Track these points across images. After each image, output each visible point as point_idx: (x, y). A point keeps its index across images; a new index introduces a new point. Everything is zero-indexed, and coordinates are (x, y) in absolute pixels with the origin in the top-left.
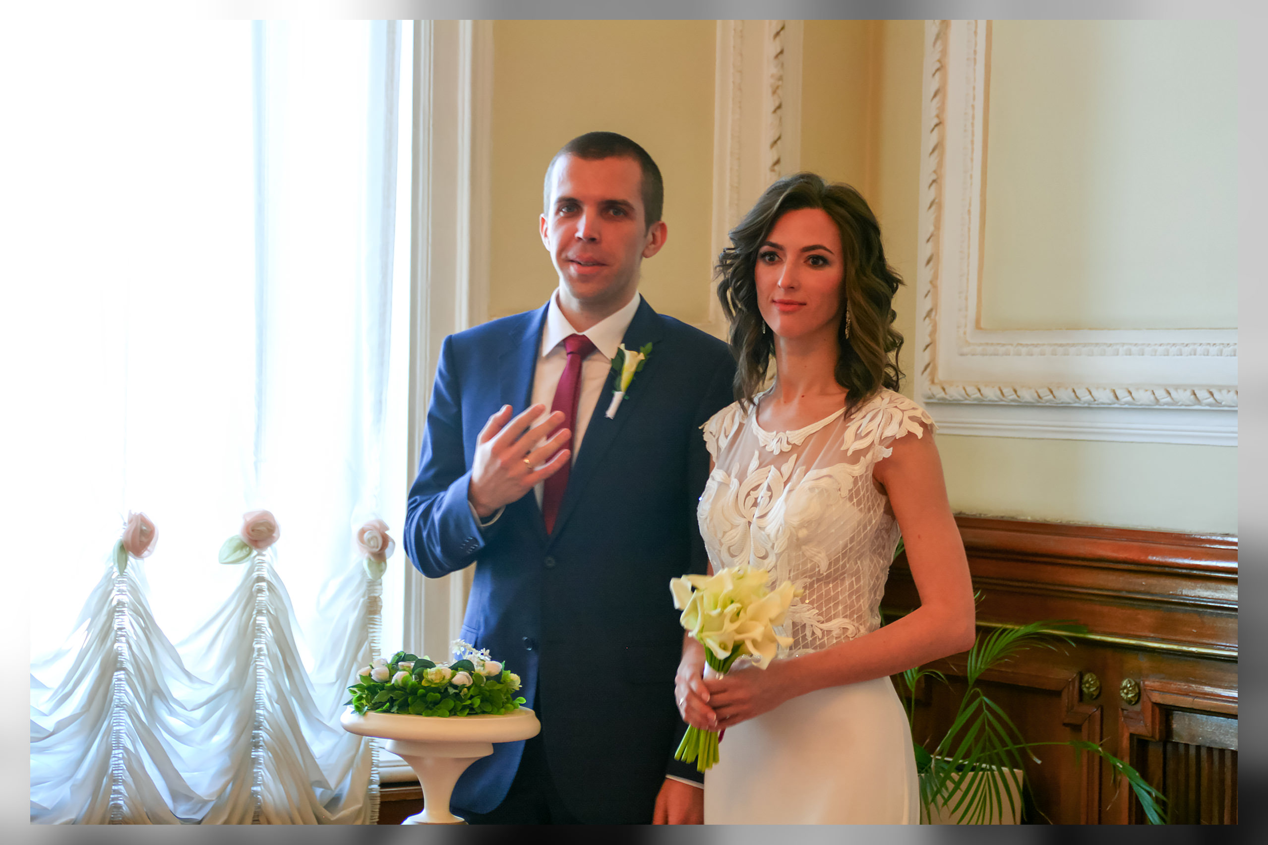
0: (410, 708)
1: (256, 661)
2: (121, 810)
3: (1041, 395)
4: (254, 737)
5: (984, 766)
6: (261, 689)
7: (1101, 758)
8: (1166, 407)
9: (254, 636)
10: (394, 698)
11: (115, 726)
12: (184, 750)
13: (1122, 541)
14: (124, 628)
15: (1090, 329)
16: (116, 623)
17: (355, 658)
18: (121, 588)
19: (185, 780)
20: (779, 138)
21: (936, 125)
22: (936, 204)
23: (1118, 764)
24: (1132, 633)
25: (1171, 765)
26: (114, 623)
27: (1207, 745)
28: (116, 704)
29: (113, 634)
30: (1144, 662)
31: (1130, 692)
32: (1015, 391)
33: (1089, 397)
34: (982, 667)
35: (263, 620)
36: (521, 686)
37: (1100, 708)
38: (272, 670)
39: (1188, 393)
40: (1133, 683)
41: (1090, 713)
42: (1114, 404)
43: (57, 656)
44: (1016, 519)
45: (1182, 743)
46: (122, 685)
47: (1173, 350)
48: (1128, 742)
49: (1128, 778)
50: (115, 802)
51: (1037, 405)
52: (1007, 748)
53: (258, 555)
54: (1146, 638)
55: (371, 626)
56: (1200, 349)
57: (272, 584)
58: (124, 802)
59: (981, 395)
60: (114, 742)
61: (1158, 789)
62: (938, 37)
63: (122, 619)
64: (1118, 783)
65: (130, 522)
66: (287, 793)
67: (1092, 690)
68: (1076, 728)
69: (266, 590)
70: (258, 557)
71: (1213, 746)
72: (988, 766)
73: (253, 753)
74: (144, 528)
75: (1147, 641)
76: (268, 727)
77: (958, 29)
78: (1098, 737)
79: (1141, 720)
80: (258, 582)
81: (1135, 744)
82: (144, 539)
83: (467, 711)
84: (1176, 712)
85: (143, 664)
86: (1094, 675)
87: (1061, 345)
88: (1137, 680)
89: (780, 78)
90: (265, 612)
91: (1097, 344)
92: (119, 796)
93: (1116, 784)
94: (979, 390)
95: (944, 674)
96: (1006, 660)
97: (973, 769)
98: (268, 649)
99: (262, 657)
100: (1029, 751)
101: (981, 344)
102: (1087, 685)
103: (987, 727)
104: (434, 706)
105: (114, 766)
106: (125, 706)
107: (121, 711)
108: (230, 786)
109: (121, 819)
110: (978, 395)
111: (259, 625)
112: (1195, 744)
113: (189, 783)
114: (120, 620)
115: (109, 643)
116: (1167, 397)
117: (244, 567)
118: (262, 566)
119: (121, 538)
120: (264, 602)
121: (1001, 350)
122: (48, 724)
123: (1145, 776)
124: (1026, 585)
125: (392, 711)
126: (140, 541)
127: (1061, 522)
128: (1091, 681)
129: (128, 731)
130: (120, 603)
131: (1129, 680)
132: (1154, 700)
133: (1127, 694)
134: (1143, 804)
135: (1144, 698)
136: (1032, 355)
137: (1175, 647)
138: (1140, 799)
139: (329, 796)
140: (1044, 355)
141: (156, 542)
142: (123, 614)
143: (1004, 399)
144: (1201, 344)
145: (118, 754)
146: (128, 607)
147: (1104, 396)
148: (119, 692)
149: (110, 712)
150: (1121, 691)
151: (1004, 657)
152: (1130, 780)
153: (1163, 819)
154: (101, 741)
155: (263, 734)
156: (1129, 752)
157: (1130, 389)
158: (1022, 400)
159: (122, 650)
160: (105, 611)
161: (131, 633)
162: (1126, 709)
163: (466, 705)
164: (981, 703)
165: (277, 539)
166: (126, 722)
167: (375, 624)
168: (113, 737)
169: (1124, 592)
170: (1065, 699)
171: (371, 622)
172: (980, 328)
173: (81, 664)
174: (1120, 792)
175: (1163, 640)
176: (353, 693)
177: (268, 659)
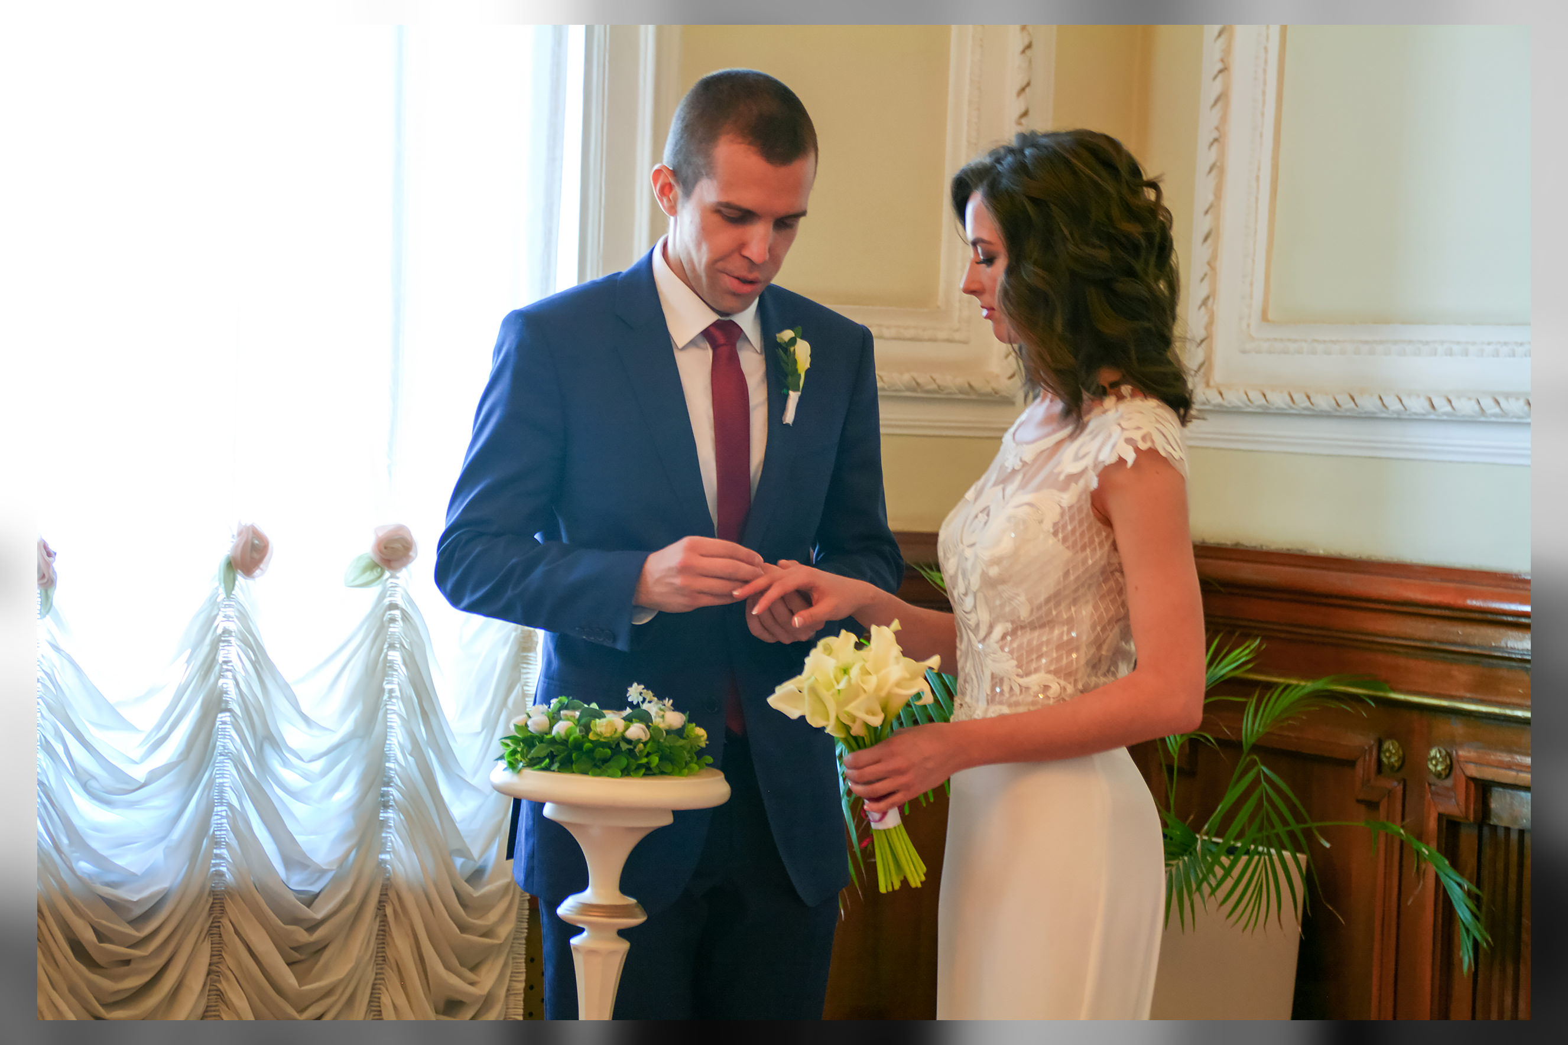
0: (574, 766)
1: (386, 705)
2: (223, 878)
3: (1340, 403)
4: (383, 796)
5: (1260, 849)
6: (392, 738)
7: (1402, 842)
8: (1493, 419)
9: (385, 674)
10: (555, 754)
11: (218, 778)
12: (298, 808)
13: (1434, 580)
14: (231, 661)
15: (1403, 323)
16: (221, 656)
17: (504, 703)
18: (227, 613)
19: (300, 843)
20: (1028, 84)
21: (1221, 71)
22: (1217, 168)
23: (1424, 850)
24: (1442, 692)
25: (1488, 852)
26: (219, 655)
28: (219, 751)
29: (217, 668)
30: (1458, 728)
31: (1440, 764)
32: (1309, 398)
33: (1398, 406)
34: (1261, 730)
35: (395, 656)
36: (707, 742)
37: (1402, 783)
38: (405, 717)
39: (1522, 402)
40: (1444, 753)
41: (1389, 789)
42: (1429, 413)
43: (149, 694)
44: (1305, 552)
45: (1501, 826)
46: (227, 730)
47: (1505, 350)
48: (1436, 823)
49: (1435, 867)
50: (217, 869)
51: (1335, 415)
52: (1289, 828)
53: (392, 577)
54: (1462, 699)
55: (525, 666)
57: (407, 614)
58: (228, 869)
59: (1267, 401)
60: (217, 797)
61: (1470, 880)
63: (228, 650)
64: (1422, 874)
65: (240, 534)
66: (421, 863)
67: (1393, 760)
68: (1372, 806)
69: (399, 619)
70: (391, 580)
72: (1265, 850)
73: (381, 815)
74: (256, 542)
75: (1462, 703)
76: (400, 784)
78: (1399, 817)
79: (1452, 798)
80: (390, 610)
81: (1444, 827)
82: (256, 556)
83: (643, 771)
84: (1496, 789)
85: (254, 706)
86: (1396, 742)
87: (1366, 342)
88: (1449, 751)
90: (398, 646)
91: (1410, 342)
93: (1420, 873)
94: (1264, 396)
95: (1215, 739)
96: (1290, 722)
97: (1247, 852)
98: (401, 691)
99: (394, 700)
100: (1316, 833)
101: (1268, 340)
102: (1387, 755)
103: (1265, 803)
104: (603, 764)
105: (216, 826)
106: (230, 754)
107: (225, 761)
108: (353, 853)
109: (223, 889)
110: (1264, 401)
111: (391, 661)
112: (1517, 827)
113: (304, 849)
114: (226, 652)
115: (212, 679)
116: (1495, 407)
117: (375, 590)
118: (395, 591)
119: (229, 553)
120: (397, 634)
121: (1293, 346)
122: (139, 773)
123: (1455, 864)
124: (1315, 632)
125: (553, 768)
127: (1360, 557)
128: (1393, 749)
129: (233, 784)
130: (226, 631)
131: (1439, 750)
132: (1468, 775)
133: (1436, 766)
134: (1451, 897)
135: (1457, 770)
136: (1330, 353)
137: (1496, 710)
138: (1449, 893)
139: (471, 868)
140: (1345, 353)
141: (270, 560)
142: (230, 644)
143: (1293, 406)
145: (221, 811)
146: (236, 637)
147: (1417, 405)
148: (225, 738)
149: (211, 763)
150: (1429, 763)
151: (1287, 719)
152: (1437, 870)
153: (1476, 917)
154: (201, 796)
155: (394, 794)
156: (1436, 836)
157: (1451, 398)
158: (1316, 409)
159: (227, 688)
160: (208, 640)
161: (238, 667)
162: (1434, 785)
163: (641, 764)
164: (1258, 774)
165: (414, 559)
166: (231, 775)
167: (529, 664)
168: (215, 792)
169: (1436, 644)
170: (1359, 770)
171: (524, 661)
172: (1268, 321)
173: (179, 704)
174: (1424, 884)
175: (1482, 702)
176: (505, 747)
177: (400, 703)
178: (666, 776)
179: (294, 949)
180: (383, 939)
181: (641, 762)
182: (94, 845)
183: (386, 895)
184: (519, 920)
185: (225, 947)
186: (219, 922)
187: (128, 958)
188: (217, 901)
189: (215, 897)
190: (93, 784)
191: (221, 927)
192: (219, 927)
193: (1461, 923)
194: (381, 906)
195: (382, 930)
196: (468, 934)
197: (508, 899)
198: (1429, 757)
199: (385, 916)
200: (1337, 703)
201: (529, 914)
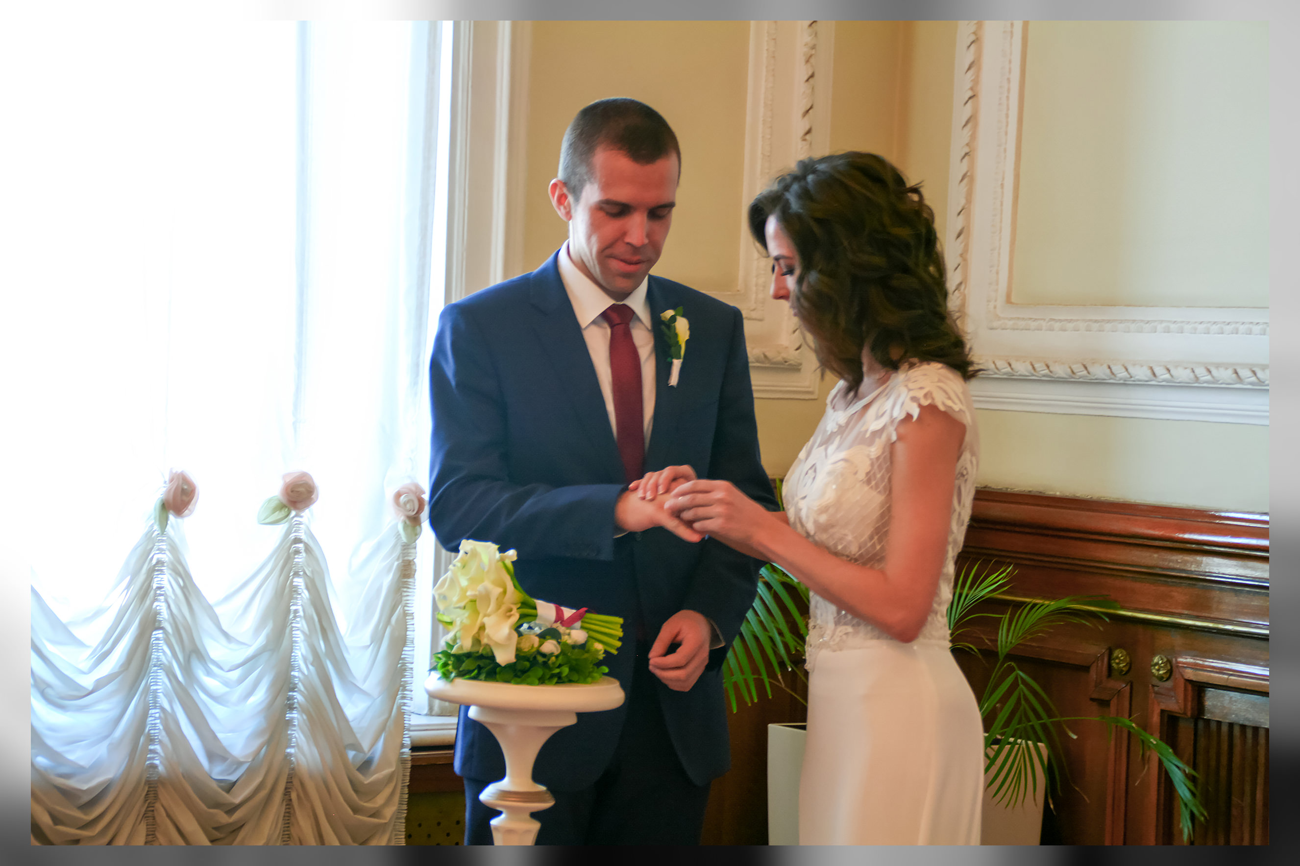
0: (497, 676)
1: (292, 623)
2: (156, 770)
3: (1075, 371)
4: (289, 699)
5: (1019, 741)
6: (296, 651)
7: (1129, 733)
8: (1205, 385)
9: (291, 598)
10: (481, 666)
11: (152, 685)
12: (219, 710)
13: (1156, 518)
14: (163, 587)
15: (1127, 306)
16: (155, 583)
17: (388, 622)
18: (160, 547)
19: (222, 741)
20: (811, 108)
21: (970, 98)
22: (968, 177)
23: (1152, 740)
24: (1164, 610)
25: (1202, 742)
26: (154, 583)
27: (1241, 722)
28: (153, 663)
29: (152, 593)
30: (1177, 639)
31: (1162, 669)
32: (1048, 367)
33: (1125, 374)
34: (1013, 641)
35: (299, 582)
37: (1129, 684)
38: (308, 633)
39: (1230, 372)
40: (1165, 660)
41: (1119, 689)
42: (1151, 381)
43: (98, 613)
44: (1045, 493)
45: (1213, 720)
46: (160, 645)
47: (1215, 328)
48: (1159, 717)
49: (1158, 754)
50: (151, 762)
51: (1071, 380)
52: (1040, 722)
53: (296, 516)
54: (1180, 615)
55: (405, 590)
56: (1242, 328)
57: (309, 547)
58: (161, 762)
59: (1012, 369)
60: (151, 702)
61: (1187, 763)
63: (161, 579)
64: (1146, 762)
65: (171, 480)
66: (321, 755)
67: (1121, 665)
68: (1104, 703)
69: (303, 551)
70: (295, 519)
71: (1247, 723)
72: (1024, 741)
73: (287, 715)
74: (185, 487)
75: (1181, 619)
76: (302, 688)
78: (1127, 715)
79: (1172, 697)
80: (295, 544)
81: (1166, 720)
82: (185, 499)
83: (555, 680)
84: (1209, 689)
85: (182, 625)
86: (1124, 651)
87: (1096, 321)
88: (1169, 657)
89: (814, 47)
90: (301, 573)
91: (1134, 321)
92: (155, 756)
93: (1145, 760)
94: (1010, 365)
95: (978, 649)
96: (1040, 634)
97: (1009, 743)
98: (304, 611)
99: (298, 619)
100: (1064, 726)
101: (1012, 319)
102: (1117, 661)
103: (1023, 702)
104: (523, 674)
105: (150, 725)
106: (162, 665)
107: (159, 671)
108: (264, 748)
109: (156, 779)
110: (1009, 369)
111: (296, 587)
112: (1227, 721)
113: (225, 743)
114: (159, 579)
115: (148, 602)
116: (1207, 376)
117: (282, 528)
118: (299, 527)
119: (162, 496)
120: (301, 563)
121: (1033, 324)
122: (87, 682)
123: (1176, 753)
124: (1054, 560)
125: (480, 678)
126: (182, 501)
127: (1091, 498)
128: (1121, 657)
129: (165, 690)
130: (159, 562)
131: (1160, 657)
132: (1186, 678)
133: (1158, 670)
134: (1173, 779)
135: (1176, 674)
136: (1065, 330)
137: (1211, 625)
138: (1170, 774)
139: (361, 758)
140: (1078, 330)
141: (197, 502)
142: (162, 573)
143: (1035, 374)
144: (1243, 323)
145: (155, 713)
146: (168, 566)
147: (1141, 373)
148: (158, 652)
149: (148, 672)
150: (1152, 668)
151: (1038, 632)
152: (1160, 756)
153: (1193, 795)
154: (139, 701)
155: (298, 697)
156: (1159, 726)
157: (1168, 366)
158: (1054, 376)
159: (160, 609)
160: (144, 571)
161: (169, 592)
162: (1157, 686)
163: (554, 674)
164: (1016, 678)
165: (314, 502)
166: (163, 683)
167: (409, 588)
168: (150, 698)
169: (1158, 569)
170: (1093, 674)
171: (405, 586)
172: (1011, 303)
173: (120, 623)
174: (1149, 768)
175: (1197, 618)
176: (437, 660)
177: (304, 622)
178: (573, 684)
179: (216, 829)
180: (288, 820)
182: (50, 742)
183: (291, 782)
184: (401, 804)
185: (158, 827)
187: (76, 838)
188: (151, 789)
189: (150, 785)
190: (49, 691)
191: (155, 811)
192: (153, 811)
193: (1180, 799)
194: (287, 792)
195: (288, 812)
196: (361, 815)
197: (392, 785)
198: (1152, 663)
199: (291, 800)
200: (1078, 619)
201: (408, 798)
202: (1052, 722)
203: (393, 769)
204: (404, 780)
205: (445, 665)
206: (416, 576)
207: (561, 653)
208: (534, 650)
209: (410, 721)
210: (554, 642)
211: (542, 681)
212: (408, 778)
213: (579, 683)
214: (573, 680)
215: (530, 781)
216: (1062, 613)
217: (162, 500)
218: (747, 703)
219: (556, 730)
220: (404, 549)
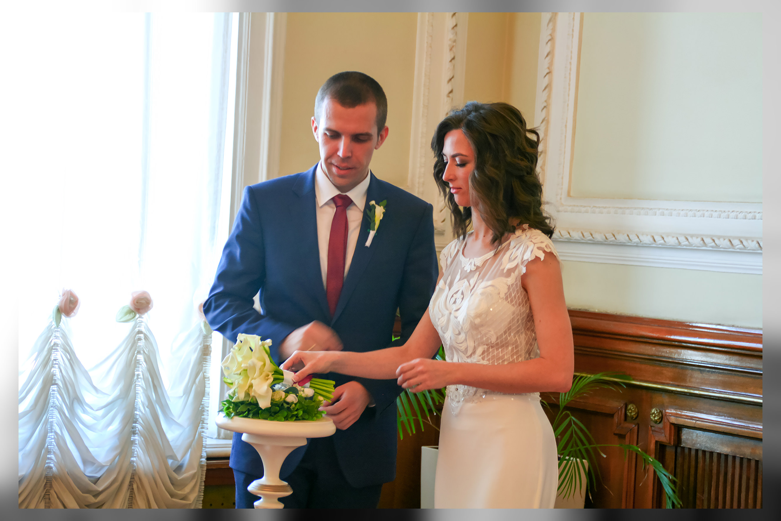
0: (260, 415)
1: (136, 382)
2: (52, 470)
3: (608, 237)
4: (133, 428)
5: (572, 458)
6: (138, 399)
7: (637, 454)
8: (684, 247)
9: (135, 367)
10: (250, 409)
11: (50, 419)
12: (90, 434)
14: (57, 359)
15: (639, 199)
16: (53, 356)
17: (194, 382)
18: (56, 335)
19: (92, 453)
20: (453, 77)
21: (548, 73)
22: (546, 121)
23: (650, 459)
24: (659, 381)
25: (680, 460)
27: (703, 449)
28: (51, 405)
29: (51, 363)
30: (666, 399)
31: (656, 416)
32: (592, 235)
33: (637, 240)
34: (569, 399)
35: (141, 357)
37: (637, 426)
38: (145, 388)
39: (699, 239)
40: (659, 411)
41: (631, 428)
42: (653, 244)
44: (588, 310)
45: (686, 447)
46: (55, 394)
47: (690, 213)
48: (654, 446)
49: (654, 467)
50: (49, 465)
51: (605, 243)
52: (585, 447)
53: (139, 317)
54: (668, 384)
55: (205, 363)
56: (707, 214)
57: (147, 336)
58: (54, 465)
59: (570, 236)
60: (49, 428)
61: (671, 473)
62: (550, 21)
64: (646, 471)
65: (63, 295)
66: (152, 462)
67: (633, 414)
68: (622, 437)
69: (143, 339)
70: (139, 319)
71: (706, 449)
72: (574, 459)
73: (132, 438)
74: (72, 299)
75: (668, 386)
76: (141, 422)
77: (562, 18)
78: (635, 441)
79: (663, 433)
80: (138, 334)
81: (658, 447)
82: (72, 306)
83: (295, 418)
84: (684, 429)
85: (68, 381)
86: (634, 405)
87: (621, 208)
88: (661, 410)
89: (455, 41)
90: (142, 352)
91: (643, 208)
93: (646, 470)
94: (569, 233)
95: (548, 403)
96: (584, 395)
97: (566, 460)
98: (143, 375)
99: (139, 380)
100: (599, 450)
101: (570, 206)
102: (630, 411)
103: (574, 435)
104: (275, 415)
105: (48, 443)
106: (56, 407)
107: (54, 410)
108: (118, 457)
109: (51, 475)
110: (568, 236)
111: (139, 360)
112: (695, 448)
113: (94, 454)
114: (55, 355)
115: (48, 368)
116: (686, 242)
117: (131, 324)
118: (141, 324)
119: (58, 304)
120: (142, 346)
121: (583, 209)
123: (664, 466)
124: (594, 350)
125: (249, 417)
126: (70, 307)
127: (616, 314)
128: (633, 409)
129: (57, 421)
130: (55, 344)
131: (656, 409)
132: (671, 422)
133: (655, 417)
134: (661, 481)
135: (665, 420)
136: (602, 213)
137: (686, 390)
138: (660, 479)
139: (176, 464)
140: (610, 213)
141: (79, 308)
142: (57, 351)
143: (584, 239)
144: (707, 211)
146: (61, 347)
147: (646, 239)
148: (54, 398)
149: (47, 411)
150: (651, 416)
151: (583, 393)
153: (674, 492)
154: (42, 428)
155: (139, 427)
156: (654, 451)
157: (663, 236)
158: (595, 240)
159: (55, 373)
160: (46, 349)
161: (61, 363)
162: (654, 427)
163: (293, 415)
164: (570, 421)
165: (150, 309)
166: (57, 417)
167: (207, 362)
168: (49, 426)
169: (655, 357)
170: (616, 419)
171: (205, 360)
172: (570, 196)
173: (31, 381)
174: (648, 476)
175: (678, 386)
176: (224, 405)
177: (143, 381)
178: (305, 421)
179: (87, 506)
180: (131, 501)
181: (294, 413)
183: (134, 478)
184: (200, 492)
185: (52, 505)
186: (49, 492)
189: (47, 479)
192: (49, 495)
193: (666, 494)
195: (132, 497)
196: (174, 498)
197: (194, 481)
198: (651, 413)
199: (133, 489)
200: (607, 386)
201: (204, 489)
202: (591, 447)
203: (195, 471)
204: (201, 478)
205: (228, 408)
206: (212, 354)
207: (298, 402)
208: (282, 400)
209: (206, 442)
210: (294, 395)
211: (286, 419)
212: (204, 476)
213: (309, 420)
214: (305, 418)
215: (279, 479)
216: (598, 382)
217: (58, 307)
218: (409, 434)
219: (295, 448)
220: (204, 339)
